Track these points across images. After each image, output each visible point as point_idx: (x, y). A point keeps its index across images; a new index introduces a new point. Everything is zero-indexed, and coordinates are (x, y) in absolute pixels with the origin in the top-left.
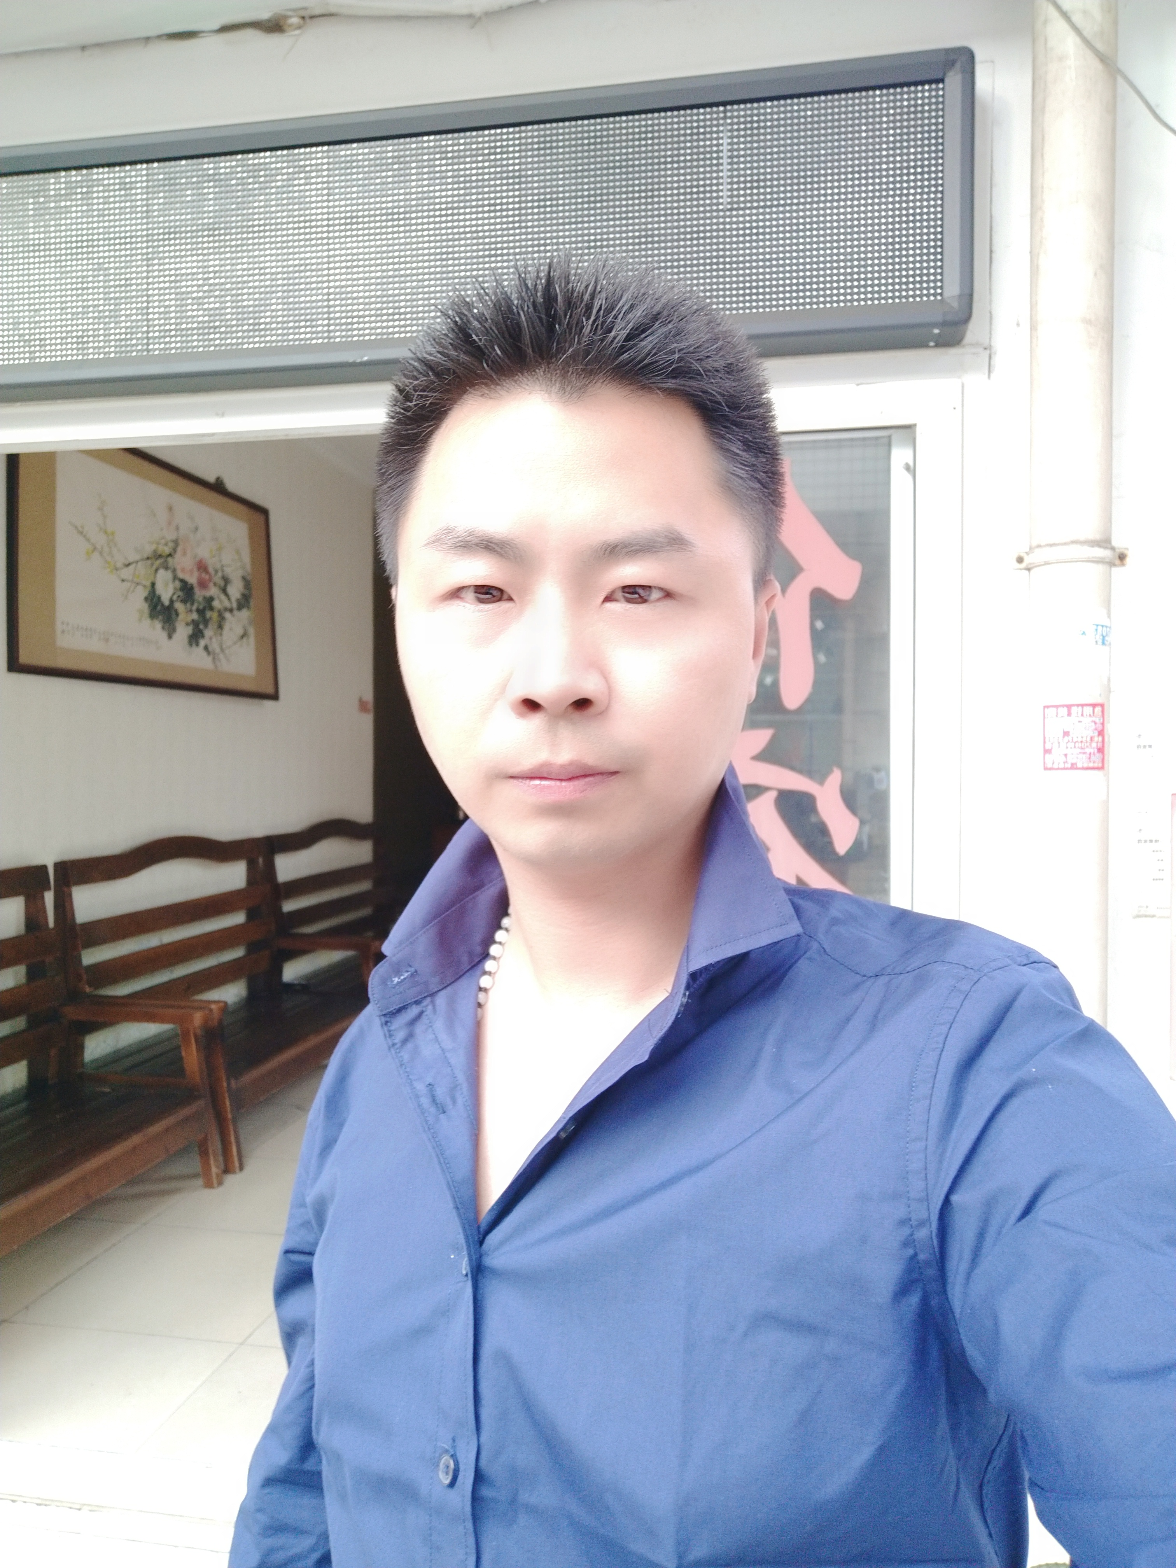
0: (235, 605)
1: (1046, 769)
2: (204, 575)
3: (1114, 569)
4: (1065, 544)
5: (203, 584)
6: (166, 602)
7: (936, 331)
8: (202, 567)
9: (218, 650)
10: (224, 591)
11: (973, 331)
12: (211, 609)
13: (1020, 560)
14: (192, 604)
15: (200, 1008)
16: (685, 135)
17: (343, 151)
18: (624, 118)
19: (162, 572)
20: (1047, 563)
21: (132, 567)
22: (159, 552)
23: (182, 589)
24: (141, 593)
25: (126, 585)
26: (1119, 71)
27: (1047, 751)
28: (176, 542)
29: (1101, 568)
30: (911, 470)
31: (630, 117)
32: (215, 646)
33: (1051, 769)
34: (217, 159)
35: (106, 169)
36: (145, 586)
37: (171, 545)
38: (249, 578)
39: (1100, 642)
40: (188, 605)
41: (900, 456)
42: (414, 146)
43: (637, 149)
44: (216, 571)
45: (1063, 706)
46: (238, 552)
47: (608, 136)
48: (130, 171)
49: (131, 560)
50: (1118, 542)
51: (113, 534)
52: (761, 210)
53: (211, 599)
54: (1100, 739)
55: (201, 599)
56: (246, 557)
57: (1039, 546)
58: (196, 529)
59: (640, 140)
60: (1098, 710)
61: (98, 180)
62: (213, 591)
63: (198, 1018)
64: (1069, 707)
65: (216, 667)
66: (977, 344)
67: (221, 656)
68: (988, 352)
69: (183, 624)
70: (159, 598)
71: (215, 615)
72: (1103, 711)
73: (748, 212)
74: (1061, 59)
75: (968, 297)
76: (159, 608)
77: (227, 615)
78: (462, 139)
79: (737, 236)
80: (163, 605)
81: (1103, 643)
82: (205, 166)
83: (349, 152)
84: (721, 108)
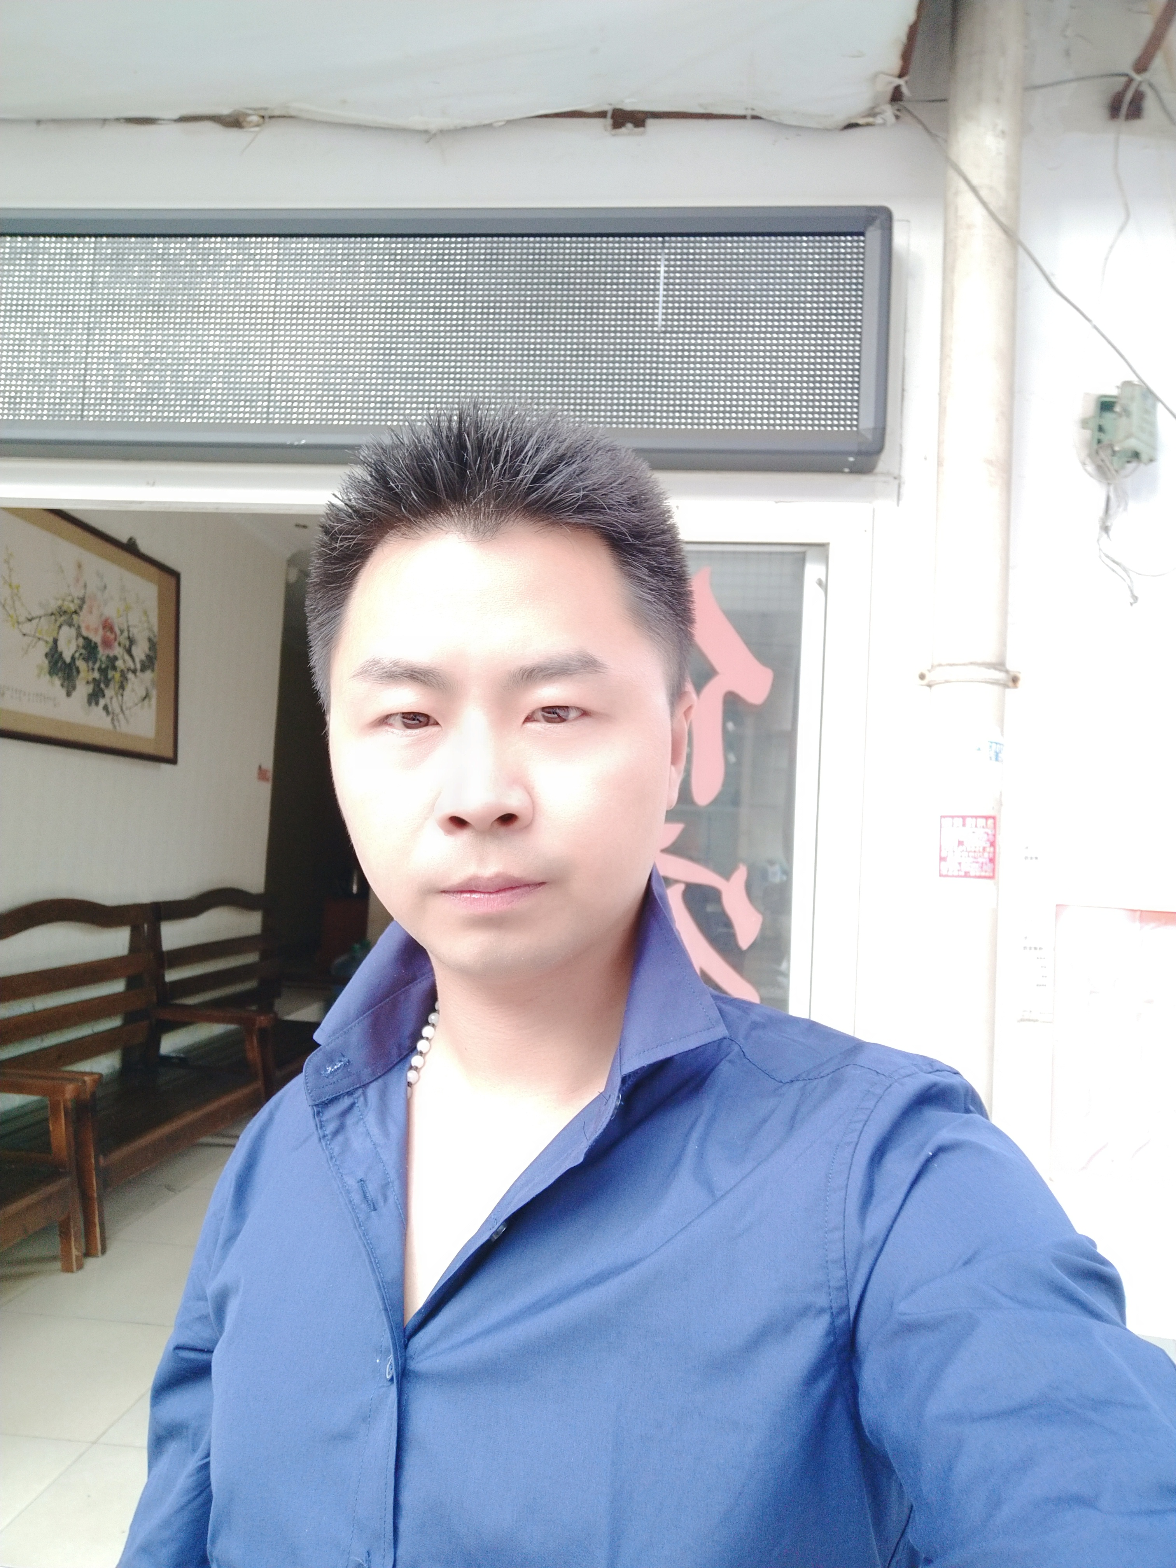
0: (138, 666)
1: (941, 875)
2: (109, 634)
3: (1007, 690)
4: (964, 664)
5: (107, 644)
6: (68, 660)
7: (851, 459)
8: (108, 626)
9: (118, 710)
10: (129, 651)
11: (884, 463)
12: (114, 668)
13: (922, 677)
14: (95, 663)
15: (71, 1080)
16: (625, 260)
17: (294, 244)
18: (568, 239)
19: (65, 628)
20: (947, 682)
21: (34, 622)
22: (64, 608)
23: (84, 647)
24: (43, 648)
25: (27, 639)
26: (1020, 243)
27: (942, 859)
28: (83, 600)
29: (996, 688)
30: (823, 585)
31: (574, 239)
32: (115, 706)
33: (946, 876)
34: (167, 239)
35: (54, 239)
36: (47, 642)
37: (77, 602)
38: (155, 640)
39: (994, 758)
40: (90, 664)
41: (813, 571)
42: (364, 246)
43: (579, 269)
44: (122, 631)
45: (958, 817)
46: (145, 613)
47: (552, 254)
48: (78, 243)
49: (34, 615)
50: (1012, 666)
51: (18, 587)
52: (693, 335)
53: (115, 658)
54: (992, 849)
55: (104, 658)
56: (154, 620)
57: (940, 665)
58: (105, 587)
59: (582, 260)
60: (990, 821)
61: (44, 248)
62: (117, 651)
63: (69, 1091)
64: (964, 818)
65: (115, 727)
66: (888, 474)
67: (121, 716)
68: (897, 482)
69: (84, 682)
70: (61, 654)
71: (117, 675)
72: (995, 824)
73: (681, 335)
74: (969, 227)
75: (881, 430)
76: (59, 664)
77: (130, 676)
78: (411, 244)
79: (670, 357)
80: (64, 662)
81: (997, 760)
82: (155, 245)
83: (299, 246)
84: (660, 239)
